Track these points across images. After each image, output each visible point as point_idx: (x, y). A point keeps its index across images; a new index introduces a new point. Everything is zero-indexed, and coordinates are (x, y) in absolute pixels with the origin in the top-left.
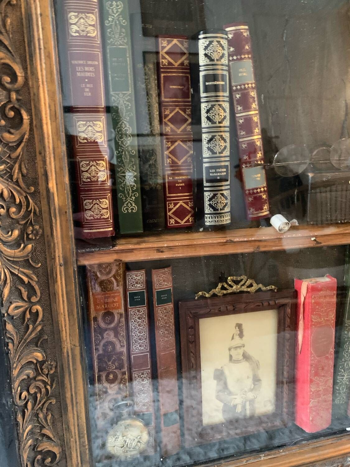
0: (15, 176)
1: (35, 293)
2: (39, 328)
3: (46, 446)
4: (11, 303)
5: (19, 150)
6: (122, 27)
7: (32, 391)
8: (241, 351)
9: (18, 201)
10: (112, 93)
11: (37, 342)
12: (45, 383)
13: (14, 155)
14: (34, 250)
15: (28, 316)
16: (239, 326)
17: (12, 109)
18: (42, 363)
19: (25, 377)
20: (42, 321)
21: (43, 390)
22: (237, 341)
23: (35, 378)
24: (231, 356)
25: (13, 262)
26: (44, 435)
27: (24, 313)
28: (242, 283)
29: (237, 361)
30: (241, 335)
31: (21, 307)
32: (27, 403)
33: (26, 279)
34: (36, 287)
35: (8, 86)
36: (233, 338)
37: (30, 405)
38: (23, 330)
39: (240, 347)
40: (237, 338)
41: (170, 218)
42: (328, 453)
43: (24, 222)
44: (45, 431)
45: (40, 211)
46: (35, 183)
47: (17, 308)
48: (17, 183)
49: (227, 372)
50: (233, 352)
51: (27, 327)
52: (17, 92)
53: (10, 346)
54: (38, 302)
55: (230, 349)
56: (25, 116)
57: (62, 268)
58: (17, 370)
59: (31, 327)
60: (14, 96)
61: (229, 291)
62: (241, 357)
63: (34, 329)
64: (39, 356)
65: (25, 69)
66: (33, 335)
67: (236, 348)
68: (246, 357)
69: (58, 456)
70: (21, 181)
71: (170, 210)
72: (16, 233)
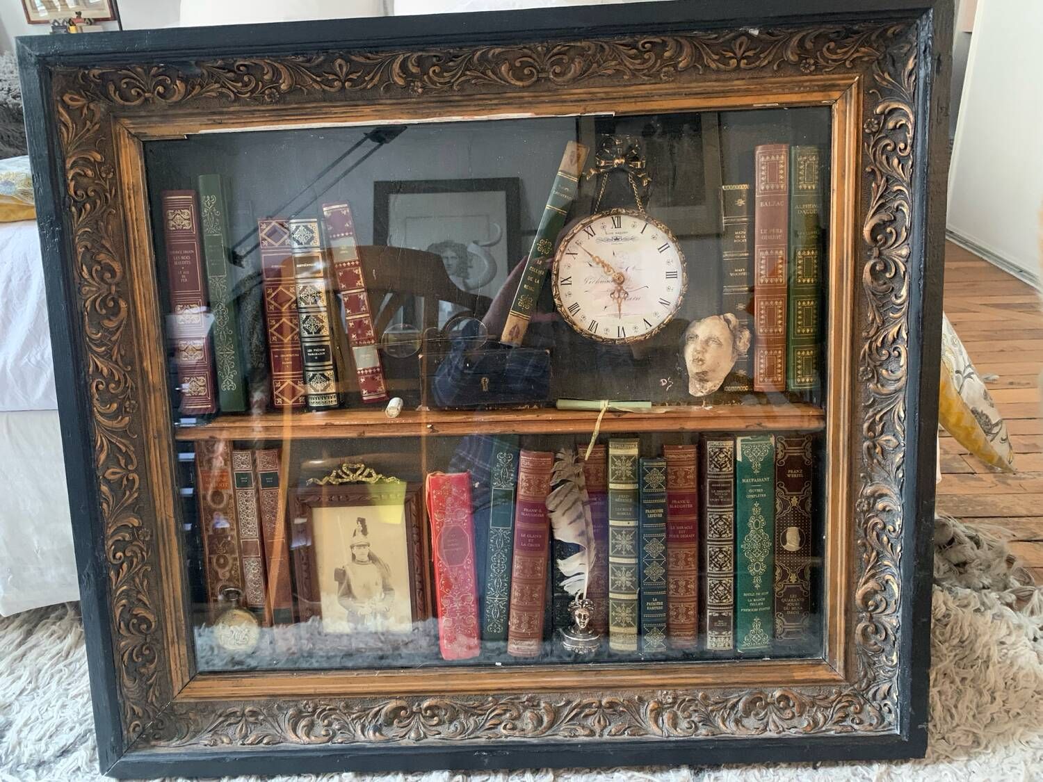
0: (114, 358)
1: (132, 463)
2: (136, 495)
3: (141, 612)
4: (108, 468)
5: (118, 334)
6: (216, 217)
7: (129, 554)
8: (366, 551)
9: (117, 379)
10: (209, 277)
11: (136, 509)
12: (142, 550)
13: (114, 338)
14: (131, 422)
15: (125, 482)
16: (362, 521)
17: (113, 299)
18: (139, 528)
19: (120, 538)
20: (139, 488)
21: (139, 555)
22: (360, 538)
23: (131, 542)
24: (354, 557)
25: (113, 432)
26: (140, 600)
27: (122, 479)
28: (359, 472)
29: (361, 562)
30: (364, 532)
31: (119, 473)
32: (122, 563)
33: (124, 449)
34: (133, 456)
35: (109, 281)
36: (354, 535)
37: (125, 565)
38: (120, 495)
39: (364, 546)
40: (360, 534)
41: (277, 397)
42: (458, 685)
43: (122, 397)
44: (140, 596)
45: (137, 388)
46: (132, 364)
47: (114, 473)
48: (116, 362)
49: (349, 572)
50: (355, 551)
51: (125, 494)
52: (117, 285)
53: (105, 506)
54: (135, 471)
55: (352, 547)
56: (123, 304)
57: (157, 441)
58: (112, 530)
59: (128, 493)
60: (114, 288)
61: (345, 480)
62: (367, 559)
63: (131, 495)
64: (136, 522)
65: (123, 265)
66: (130, 501)
67: (360, 546)
68: (372, 558)
69: (153, 624)
70: (119, 360)
71: (277, 389)
72: (115, 406)
